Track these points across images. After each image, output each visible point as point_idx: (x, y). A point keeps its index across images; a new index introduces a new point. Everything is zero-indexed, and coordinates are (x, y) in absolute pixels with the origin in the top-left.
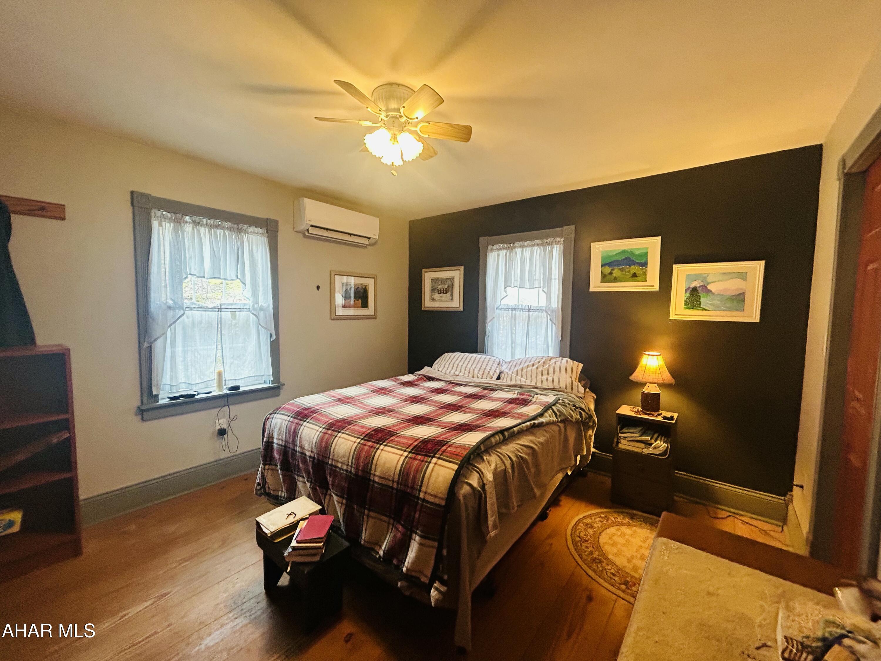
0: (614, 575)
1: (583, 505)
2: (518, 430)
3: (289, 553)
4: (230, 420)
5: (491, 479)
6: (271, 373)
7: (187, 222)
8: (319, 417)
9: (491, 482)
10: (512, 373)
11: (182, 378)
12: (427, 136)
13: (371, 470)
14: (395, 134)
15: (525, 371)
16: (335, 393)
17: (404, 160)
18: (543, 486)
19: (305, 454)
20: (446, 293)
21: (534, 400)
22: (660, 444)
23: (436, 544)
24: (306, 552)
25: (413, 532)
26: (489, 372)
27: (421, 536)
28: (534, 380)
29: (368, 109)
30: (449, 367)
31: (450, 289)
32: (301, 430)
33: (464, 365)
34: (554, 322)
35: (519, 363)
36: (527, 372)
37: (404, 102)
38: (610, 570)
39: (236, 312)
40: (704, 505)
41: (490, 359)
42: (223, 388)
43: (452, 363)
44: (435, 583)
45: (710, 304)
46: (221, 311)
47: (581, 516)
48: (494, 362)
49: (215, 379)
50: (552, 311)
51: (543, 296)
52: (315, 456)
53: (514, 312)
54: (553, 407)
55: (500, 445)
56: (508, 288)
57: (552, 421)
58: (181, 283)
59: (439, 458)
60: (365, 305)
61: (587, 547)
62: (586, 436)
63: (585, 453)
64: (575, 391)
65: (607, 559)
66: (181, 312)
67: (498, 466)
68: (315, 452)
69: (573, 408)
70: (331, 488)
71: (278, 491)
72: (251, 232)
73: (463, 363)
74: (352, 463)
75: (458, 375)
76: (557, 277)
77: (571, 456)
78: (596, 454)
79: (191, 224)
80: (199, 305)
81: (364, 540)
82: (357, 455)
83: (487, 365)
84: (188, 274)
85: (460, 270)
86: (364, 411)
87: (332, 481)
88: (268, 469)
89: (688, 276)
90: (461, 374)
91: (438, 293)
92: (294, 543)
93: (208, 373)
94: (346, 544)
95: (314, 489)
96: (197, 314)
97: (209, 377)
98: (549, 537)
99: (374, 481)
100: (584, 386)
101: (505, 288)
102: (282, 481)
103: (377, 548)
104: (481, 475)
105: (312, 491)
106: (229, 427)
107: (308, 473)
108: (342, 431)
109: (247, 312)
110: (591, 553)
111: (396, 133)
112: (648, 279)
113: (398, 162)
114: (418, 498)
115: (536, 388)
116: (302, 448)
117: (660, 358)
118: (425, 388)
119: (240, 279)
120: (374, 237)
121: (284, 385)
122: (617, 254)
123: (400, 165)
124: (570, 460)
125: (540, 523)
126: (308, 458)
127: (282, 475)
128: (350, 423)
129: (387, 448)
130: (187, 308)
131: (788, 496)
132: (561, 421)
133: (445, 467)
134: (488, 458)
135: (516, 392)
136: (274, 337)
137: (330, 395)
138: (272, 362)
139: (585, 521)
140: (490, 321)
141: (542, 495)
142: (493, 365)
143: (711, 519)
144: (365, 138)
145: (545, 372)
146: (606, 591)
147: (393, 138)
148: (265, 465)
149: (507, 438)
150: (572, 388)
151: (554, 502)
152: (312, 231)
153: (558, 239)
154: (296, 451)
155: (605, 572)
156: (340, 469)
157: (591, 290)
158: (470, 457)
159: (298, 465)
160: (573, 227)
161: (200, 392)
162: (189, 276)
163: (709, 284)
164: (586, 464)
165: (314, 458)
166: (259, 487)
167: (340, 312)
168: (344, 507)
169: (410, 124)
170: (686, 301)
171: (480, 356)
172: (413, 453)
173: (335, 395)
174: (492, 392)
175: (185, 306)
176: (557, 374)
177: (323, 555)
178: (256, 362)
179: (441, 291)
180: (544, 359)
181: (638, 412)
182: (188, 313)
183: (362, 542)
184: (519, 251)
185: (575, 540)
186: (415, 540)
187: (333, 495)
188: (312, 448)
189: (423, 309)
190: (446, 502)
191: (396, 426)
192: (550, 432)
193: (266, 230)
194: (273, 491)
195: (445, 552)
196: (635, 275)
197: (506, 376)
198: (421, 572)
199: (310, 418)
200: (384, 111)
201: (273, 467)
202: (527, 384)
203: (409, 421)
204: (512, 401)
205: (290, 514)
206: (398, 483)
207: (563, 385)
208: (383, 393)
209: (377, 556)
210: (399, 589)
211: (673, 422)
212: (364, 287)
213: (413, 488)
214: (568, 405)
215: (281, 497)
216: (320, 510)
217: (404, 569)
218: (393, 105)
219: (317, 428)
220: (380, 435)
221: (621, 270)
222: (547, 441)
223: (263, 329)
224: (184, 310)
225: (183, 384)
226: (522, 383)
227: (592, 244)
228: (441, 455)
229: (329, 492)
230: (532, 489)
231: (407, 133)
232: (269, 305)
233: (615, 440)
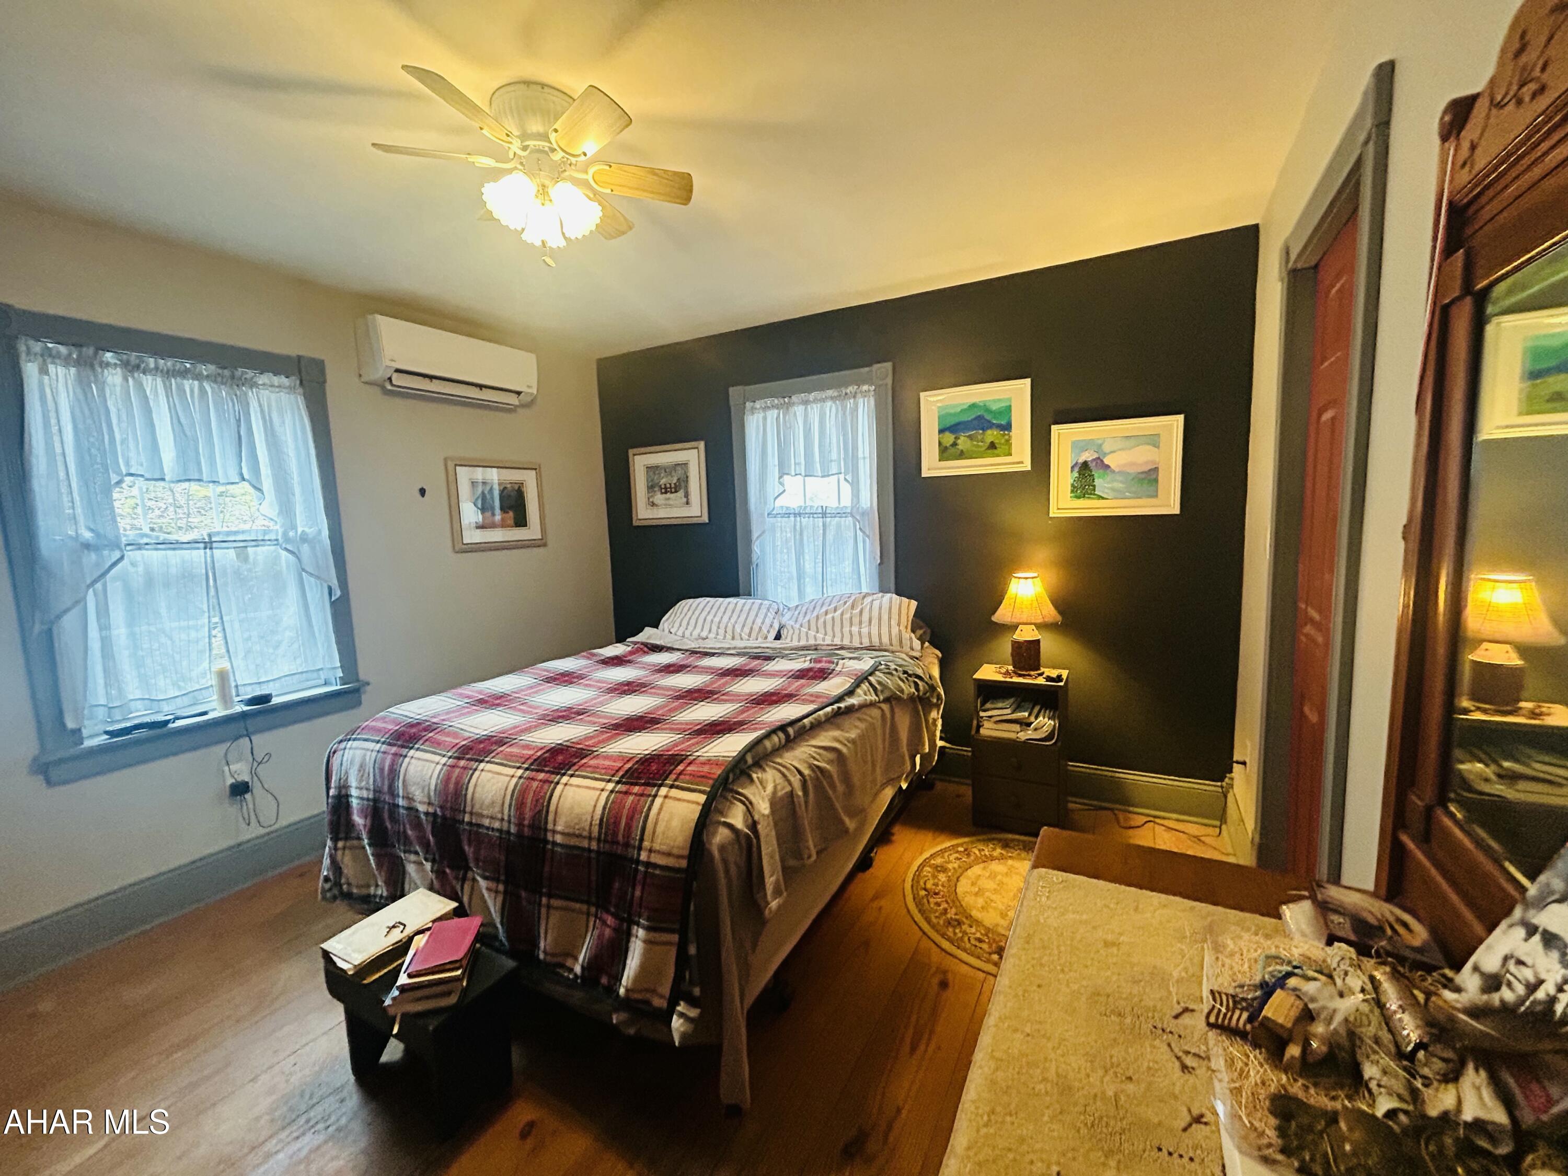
0: (980, 940)
1: (930, 836)
2: (811, 723)
3: (394, 999)
4: (256, 762)
5: (767, 811)
6: (338, 664)
7: (108, 364)
8: (438, 737)
9: (768, 816)
10: (801, 626)
11: (133, 690)
12: (609, 191)
13: (546, 823)
14: (544, 186)
15: (821, 620)
16: (473, 691)
17: (567, 236)
18: (859, 813)
19: (417, 810)
20: (676, 492)
21: (838, 669)
22: (1042, 723)
23: (675, 938)
24: (427, 992)
25: (632, 922)
26: (760, 628)
27: (648, 929)
28: (838, 635)
29: (483, 131)
30: (688, 624)
31: (683, 484)
32: (404, 765)
33: (717, 619)
34: (868, 533)
35: (811, 608)
36: (825, 622)
37: (556, 119)
38: (974, 934)
39: (246, 547)
40: (1111, 810)
41: (761, 604)
42: (232, 702)
43: (694, 617)
44: (679, 1005)
45: (1108, 488)
46: (211, 548)
47: (927, 855)
48: (768, 610)
49: (212, 686)
50: (863, 514)
51: (846, 489)
52: (436, 811)
53: (798, 519)
54: (870, 678)
55: (780, 752)
56: (785, 477)
57: (868, 702)
58: (107, 491)
59: (672, 787)
60: (521, 521)
61: (938, 904)
62: (927, 721)
63: (927, 750)
64: (907, 648)
65: (969, 917)
66: (116, 555)
67: (779, 787)
68: (436, 803)
69: (903, 676)
70: (472, 865)
71: (369, 886)
72: (264, 385)
73: (715, 616)
74: (509, 816)
75: (707, 638)
76: (867, 455)
77: (903, 757)
78: (947, 750)
79: (118, 369)
80: (158, 538)
81: (545, 952)
82: (517, 799)
83: (757, 615)
84: (124, 473)
85: (697, 448)
86: (528, 718)
87: (474, 853)
88: (344, 848)
89: (1075, 445)
90: (712, 635)
91: (662, 493)
92: (403, 979)
93: (194, 674)
94: (510, 964)
95: (439, 873)
96: (154, 557)
97: (198, 682)
98: (876, 897)
99: (554, 843)
100: (921, 639)
101: (780, 477)
102: (374, 865)
103: (569, 963)
104: (749, 806)
105: (437, 878)
106: (255, 778)
107: (426, 846)
108: (487, 759)
109: (273, 548)
110: (945, 911)
111: (547, 182)
112: (1013, 451)
113: (557, 242)
114: (638, 862)
115: (842, 648)
116: (408, 798)
117: (1038, 581)
118: (644, 666)
119: (248, 481)
120: (529, 391)
121: (368, 684)
122: (962, 411)
123: (561, 246)
124: (903, 763)
125: (861, 875)
126: (423, 816)
127: (373, 855)
128: (501, 742)
129: (574, 781)
130: (129, 545)
131: (1227, 780)
132: (887, 700)
133: (684, 800)
134: (760, 775)
135: (809, 658)
136: (338, 593)
137: (461, 694)
138: (338, 643)
139: (933, 862)
140: (758, 538)
141: (860, 829)
142: (766, 615)
143: (1123, 830)
144: (483, 190)
145: (856, 620)
146: (970, 969)
147: (541, 191)
148: (335, 840)
149: (792, 737)
150: (901, 642)
151: (882, 837)
152: (398, 380)
153: (865, 388)
154: (398, 806)
155: (966, 939)
156: (488, 828)
157: (925, 474)
158: (727, 778)
159: (405, 832)
160: (889, 365)
161: (180, 713)
162: (128, 479)
163: (1105, 454)
164: (930, 768)
165: (435, 815)
166: (327, 886)
167: (473, 536)
168: (500, 899)
169: (573, 167)
170: (1072, 485)
171: (744, 601)
172: (624, 783)
173: (470, 693)
174: (767, 662)
175: (124, 540)
176: (875, 622)
177: (465, 991)
178: (303, 644)
179: (666, 488)
180: (853, 598)
181: (1007, 673)
182: (131, 555)
183: (542, 956)
184: (799, 410)
185: (918, 894)
186: (637, 937)
187: (479, 878)
188: (429, 797)
189: (635, 523)
190: (689, 862)
191: (592, 738)
192: (865, 720)
193: (298, 382)
194: (357, 887)
195: (692, 950)
196: (992, 446)
197: (791, 632)
198: (654, 991)
199: (421, 742)
200: (517, 137)
201: (355, 842)
202: (826, 643)
203: (616, 727)
204: (802, 674)
205: (394, 927)
206: (599, 840)
207: (885, 640)
208: (566, 681)
209: (571, 976)
210: (615, 1028)
211: (1062, 684)
212: (516, 487)
213: (627, 845)
214: (894, 672)
215: (375, 896)
216: (455, 909)
217: (622, 991)
218: (535, 126)
219: (437, 758)
220: (560, 758)
221: (970, 437)
222: (862, 737)
223: (312, 579)
224: (121, 550)
225: (139, 702)
226: (818, 642)
227: (922, 395)
228: (675, 780)
229: (470, 874)
230: (842, 822)
231: (569, 184)
232: (320, 532)
233: (975, 722)
